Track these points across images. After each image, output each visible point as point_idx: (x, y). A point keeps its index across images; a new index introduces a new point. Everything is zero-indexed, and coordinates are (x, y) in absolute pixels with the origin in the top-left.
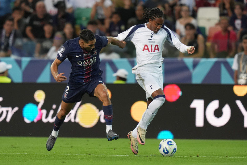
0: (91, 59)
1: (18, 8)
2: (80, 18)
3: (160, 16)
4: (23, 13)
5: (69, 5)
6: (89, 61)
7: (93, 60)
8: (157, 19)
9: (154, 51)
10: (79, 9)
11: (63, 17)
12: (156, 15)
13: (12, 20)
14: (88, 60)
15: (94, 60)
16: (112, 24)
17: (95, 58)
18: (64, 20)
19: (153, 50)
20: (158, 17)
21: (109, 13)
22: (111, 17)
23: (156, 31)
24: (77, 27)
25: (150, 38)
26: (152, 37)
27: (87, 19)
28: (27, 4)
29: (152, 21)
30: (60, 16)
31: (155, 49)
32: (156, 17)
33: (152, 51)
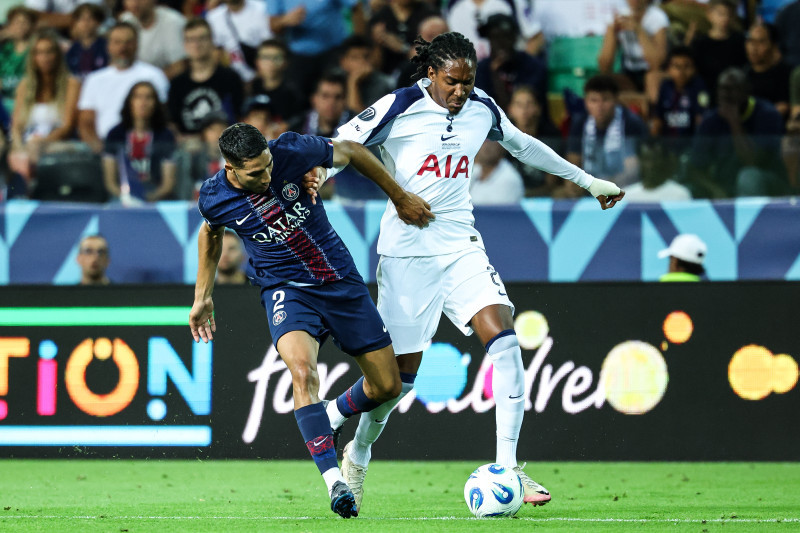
0: (287, 215)
1: (361, 41)
2: (568, 71)
3: (459, 55)
4: (377, 54)
5: (529, 28)
6: (284, 221)
7: (294, 213)
8: (450, 63)
9: (455, 176)
10: (560, 40)
11: (507, 67)
12: (448, 52)
13: (342, 80)
14: (278, 222)
15: (300, 214)
16: (667, 86)
17: (297, 207)
18: (511, 77)
19: (452, 172)
20: (453, 57)
21: (658, 53)
22: (665, 66)
23: (453, 104)
24: (555, 97)
25: (447, 134)
26: (449, 129)
27: (587, 71)
28: (392, 25)
29: (437, 74)
30: (495, 65)
31: (459, 170)
32: (446, 58)
33: (447, 176)
